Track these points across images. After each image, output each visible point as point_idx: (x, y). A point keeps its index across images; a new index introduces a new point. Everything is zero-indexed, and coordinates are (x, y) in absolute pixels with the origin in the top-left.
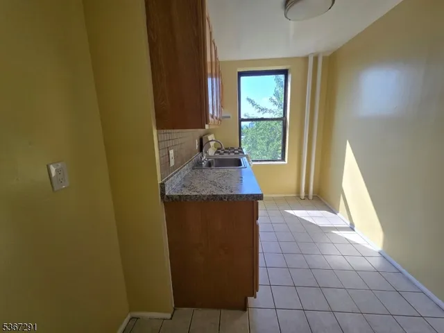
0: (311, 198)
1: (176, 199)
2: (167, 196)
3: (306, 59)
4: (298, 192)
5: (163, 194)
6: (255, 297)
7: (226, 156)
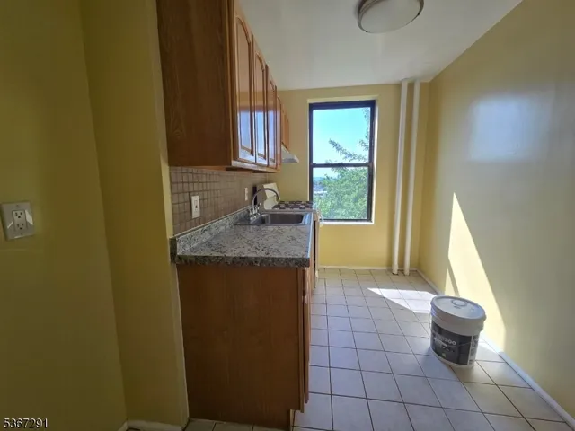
0: (407, 272)
1: (191, 262)
2: (180, 257)
3: (398, 86)
4: (390, 264)
5: (173, 254)
6: (302, 412)
7: (288, 211)
